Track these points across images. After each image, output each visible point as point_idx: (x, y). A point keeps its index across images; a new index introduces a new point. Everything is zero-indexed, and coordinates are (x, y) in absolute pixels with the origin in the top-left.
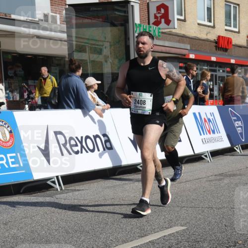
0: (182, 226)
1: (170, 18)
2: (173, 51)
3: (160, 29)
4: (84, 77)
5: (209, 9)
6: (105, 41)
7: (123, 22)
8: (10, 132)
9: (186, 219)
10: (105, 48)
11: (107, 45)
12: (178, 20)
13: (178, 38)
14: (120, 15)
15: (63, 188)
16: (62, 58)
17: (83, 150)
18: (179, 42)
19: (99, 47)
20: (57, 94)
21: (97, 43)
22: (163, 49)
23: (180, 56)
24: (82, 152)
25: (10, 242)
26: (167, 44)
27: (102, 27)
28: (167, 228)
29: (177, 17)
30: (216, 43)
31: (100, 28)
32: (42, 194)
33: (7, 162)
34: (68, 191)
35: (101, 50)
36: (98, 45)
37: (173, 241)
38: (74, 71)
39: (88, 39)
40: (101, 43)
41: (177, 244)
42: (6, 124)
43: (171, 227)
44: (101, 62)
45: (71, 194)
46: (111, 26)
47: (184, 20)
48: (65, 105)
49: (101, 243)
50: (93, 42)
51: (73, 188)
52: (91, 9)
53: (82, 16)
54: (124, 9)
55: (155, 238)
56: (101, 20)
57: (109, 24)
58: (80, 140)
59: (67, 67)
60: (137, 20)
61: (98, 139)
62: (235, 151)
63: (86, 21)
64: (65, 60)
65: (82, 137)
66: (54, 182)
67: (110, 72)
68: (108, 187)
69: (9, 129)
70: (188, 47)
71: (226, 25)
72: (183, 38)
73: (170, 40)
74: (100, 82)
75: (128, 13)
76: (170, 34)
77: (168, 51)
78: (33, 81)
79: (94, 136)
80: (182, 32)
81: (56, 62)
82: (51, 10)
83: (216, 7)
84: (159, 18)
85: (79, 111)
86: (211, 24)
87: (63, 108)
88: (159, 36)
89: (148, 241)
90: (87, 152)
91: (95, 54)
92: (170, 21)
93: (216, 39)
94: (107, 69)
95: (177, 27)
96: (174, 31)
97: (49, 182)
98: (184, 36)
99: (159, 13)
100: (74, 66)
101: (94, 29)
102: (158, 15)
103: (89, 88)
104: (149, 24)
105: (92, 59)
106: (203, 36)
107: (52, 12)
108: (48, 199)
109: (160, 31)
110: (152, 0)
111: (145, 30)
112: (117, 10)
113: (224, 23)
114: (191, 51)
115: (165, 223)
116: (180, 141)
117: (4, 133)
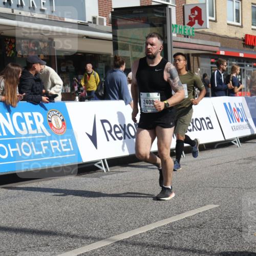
0: (215, 204)
1: (203, 19)
2: (205, 48)
3: (194, 29)
5: (237, 11)
7: (161, 23)
8: (63, 120)
9: (219, 198)
12: (210, 20)
13: (210, 37)
14: (159, 17)
15: (109, 170)
16: (108, 55)
17: (126, 136)
18: (211, 40)
19: (140, 45)
20: (103, 87)
21: (139, 42)
22: (196, 47)
23: (211, 53)
24: (125, 138)
25: (63, 217)
26: (200, 42)
27: (143, 27)
28: (201, 206)
29: (209, 18)
30: (244, 40)
31: (142, 29)
32: (90, 175)
34: (113, 173)
35: (142, 48)
36: (139, 44)
37: (206, 218)
38: (118, 66)
39: (131, 38)
40: (142, 42)
42: (59, 113)
43: (205, 205)
45: (115, 175)
46: (151, 27)
47: (216, 21)
48: (110, 97)
49: (142, 219)
50: (135, 41)
51: (116, 170)
52: (134, 12)
53: (125, 18)
54: (162, 12)
55: (191, 215)
56: (142, 21)
57: (149, 25)
58: (123, 127)
59: (112, 63)
60: (174, 22)
63: (129, 22)
64: (110, 58)
65: (125, 125)
66: (100, 165)
69: (62, 118)
70: (219, 44)
71: (253, 25)
72: (214, 36)
73: (202, 39)
75: (166, 15)
76: (203, 33)
77: (200, 49)
79: (135, 124)
80: (214, 31)
81: (103, 59)
82: (99, 13)
83: (243, 9)
84: (193, 19)
86: (239, 24)
87: (109, 99)
88: (193, 35)
89: (184, 217)
90: (129, 138)
91: (137, 51)
92: (203, 22)
93: (244, 37)
95: (209, 27)
96: (206, 30)
97: (96, 165)
98: (215, 35)
99: (193, 15)
100: (118, 63)
101: (136, 29)
102: (193, 17)
104: (184, 24)
105: (134, 56)
106: (232, 35)
107: (100, 15)
108: (95, 179)
109: (194, 30)
110: (187, 3)
111: (180, 30)
112: (156, 13)
113: (251, 23)
114: (222, 48)
115: (200, 201)
116: (212, 128)
117: (57, 121)
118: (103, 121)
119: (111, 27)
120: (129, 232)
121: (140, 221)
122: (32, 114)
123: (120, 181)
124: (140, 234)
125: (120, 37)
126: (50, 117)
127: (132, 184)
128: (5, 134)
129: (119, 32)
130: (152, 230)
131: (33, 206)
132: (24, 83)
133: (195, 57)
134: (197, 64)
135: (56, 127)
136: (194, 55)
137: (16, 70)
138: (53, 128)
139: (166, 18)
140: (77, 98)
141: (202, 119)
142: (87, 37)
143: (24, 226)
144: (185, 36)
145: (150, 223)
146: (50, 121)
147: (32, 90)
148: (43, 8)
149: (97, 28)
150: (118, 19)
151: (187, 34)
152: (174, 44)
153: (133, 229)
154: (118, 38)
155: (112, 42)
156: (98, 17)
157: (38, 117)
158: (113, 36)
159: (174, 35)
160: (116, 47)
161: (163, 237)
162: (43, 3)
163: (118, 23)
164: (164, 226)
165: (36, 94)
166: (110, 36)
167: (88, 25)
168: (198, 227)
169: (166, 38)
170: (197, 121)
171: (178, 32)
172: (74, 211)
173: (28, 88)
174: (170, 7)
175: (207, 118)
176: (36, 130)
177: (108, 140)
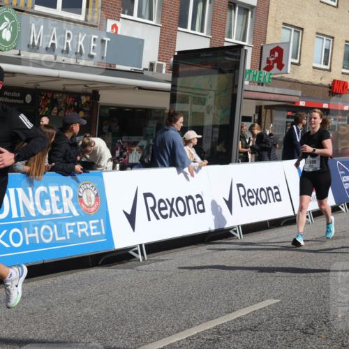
0: (275, 298)
1: (283, 62)
2: (283, 98)
3: (271, 74)
4: (183, 131)
5: (327, 51)
6: (210, 90)
7: (232, 69)
8: (97, 195)
9: (280, 290)
10: (210, 97)
11: (212, 94)
12: (292, 63)
13: (289, 84)
14: (231, 61)
15: (146, 258)
16: (162, 110)
17: (173, 214)
18: (290, 88)
20: (151, 151)
22: (272, 97)
23: (289, 104)
24: (171, 216)
26: (277, 90)
28: (258, 302)
29: (291, 60)
30: (330, 88)
31: (207, 76)
32: (122, 265)
33: (89, 230)
34: (151, 261)
35: (205, 100)
36: (203, 95)
39: (193, 89)
40: (206, 93)
41: (268, 320)
42: (93, 186)
43: (262, 300)
44: (203, 113)
45: (153, 265)
47: (299, 64)
48: (159, 163)
49: (182, 321)
50: (198, 92)
51: (157, 258)
52: (201, 55)
54: (236, 54)
56: (210, 67)
57: (217, 71)
58: (171, 201)
60: (248, 67)
61: (190, 201)
62: (340, 209)
63: (194, 68)
64: (164, 113)
65: (173, 199)
66: (136, 252)
67: (211, 124)
68: (195, 256)
69: (96, 192)
70: (299, 93)
71: (343, 68)
73: (280, 87)
74: (200, 136)
75: (239, 57)
76: (282, 80)
77: (276, 99)
78: (127, 137)
79: (186, 197)
80: (295, 77)
81: (155, 115)
82: (159, 58)
83: (334, 48)
84: (272, 62)
85: (174, 169)
86: (328, 67)
88: (269, 82)
90: (177, 216)
92: (283, 65)
93: (331, 83)
94: (208, 121)
95: (290, 72)
96: (286, 76)
97: (131, 252)
98: (296, 82)
99: (272, 57)
101: (201, 77)
102: (271, 59)
103: (187, 142)
104: (260, 69)
105: (194, 111)
106: (317, 81)
108: (128, 271)
109: (271, 76)
110: (267, 43)
111: (254, 76)
112: (228, 55)
113: (342, 66)
114: (302, 98)
115: (256, 295)
116: (280, 200)
117: (89, 196)
118: (146, 195)
119: (171, 74)
120: (164, 339)
121: (179, 325)
122: (60, 188)
123: (158, 273)
124: (179, 341)
125: (181, 87)
126: (81, 191)
127: (174, 276)
128: (23, 215)
129: (180, 81)
130: (193, 336)
131: (45, 309)
132: (56, 148)
133: (269, 110)
134: (270, 119)
135: (87, 204)
136: (267, 107)
137: (49, 133)
138: (83, 205)
139: (239, 62)
140: (118, 165)
141: (269, 189)
142: (140, 88)
143: (31, 337)
144: (259, 84)
145: (192, 326)
146: (80, 197)
147: (64, 158)
148: (92, 53)
149: (154, 76)
150: (181, 65)
151: (262, 81)
152: (246, 94)
153: (169, 335)
154: (178, 89)
155: (169, 94)
156: (157, 62)
157: (67, 192)
158: (172, 86)
159: (246, 83)
160: (173, 100)
161: (207, 345)
162: (94, 47)
163: (180, 69)
164: (209, 330)
165: (69, 162)
166: (168, 86)
167: (142, 73)
168: (252, 330)
169: (237, 86)
170: (263, 192)
171: (251, 79)
172: (96, 314)
173: (60, 155)
174: (246, 48)
175: (275, 187)
176: (62, 209)
177: (149, 220)
